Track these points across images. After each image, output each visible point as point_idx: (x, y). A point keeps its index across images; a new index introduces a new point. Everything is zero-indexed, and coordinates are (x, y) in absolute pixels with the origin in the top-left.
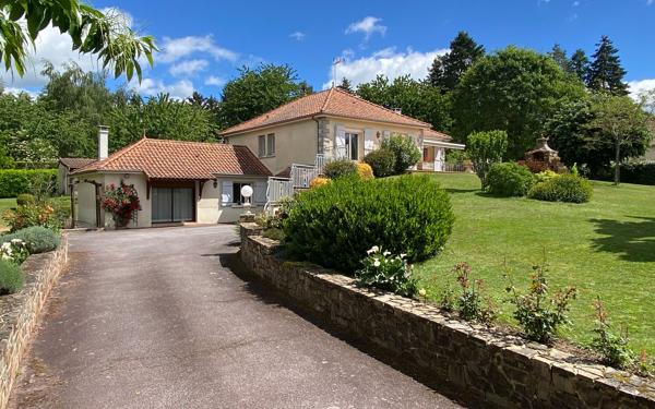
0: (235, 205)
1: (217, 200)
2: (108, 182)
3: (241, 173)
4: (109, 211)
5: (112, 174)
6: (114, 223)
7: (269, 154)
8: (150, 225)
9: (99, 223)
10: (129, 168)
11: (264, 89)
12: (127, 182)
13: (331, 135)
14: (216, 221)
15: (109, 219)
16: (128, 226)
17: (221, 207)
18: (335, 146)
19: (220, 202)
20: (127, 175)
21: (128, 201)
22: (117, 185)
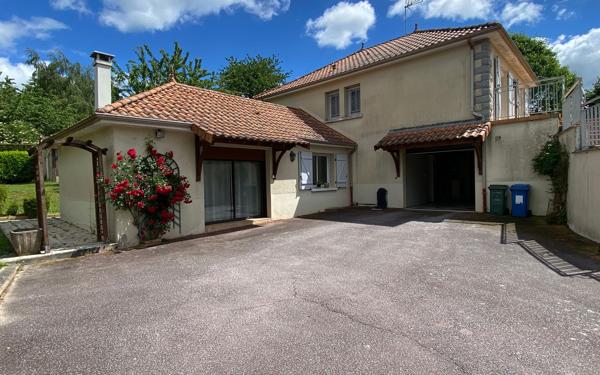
0: (314, 188)
1: (295, 181)
2: (120, 145)
4: (126, 207)
5: (130, 126)
6: (135, 231)
7: (346, 116)
8: (201, 228)
9: (103, 233)
10: (163, 117)
12: (161, 148)
15: (124, 226)
17: (299, 191)
19: (299, 184)
20: (159, 132)
21: (163, 185)
22: (141, 153)
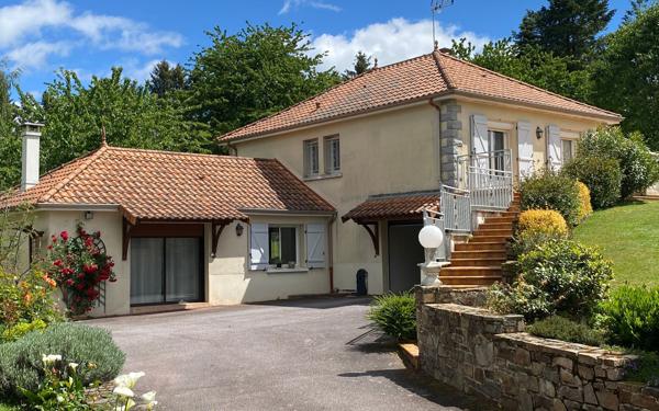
0: (271, 269)
1: (243, 259)
2: (54, 228)
3: (282, 207)
5: (63, 211)
7: (327, 173)
8: (127, 309)
10: (92, 199)
11: (256, 66)
12: (89, 229)
13: (464, 132)
14: (238, 300)
16: (91, 313)
17: (249, 272)
18: (472, 154)
19: (248, 263)
20: (88, 214)
21: (91, 264)
22: (72, 234)
